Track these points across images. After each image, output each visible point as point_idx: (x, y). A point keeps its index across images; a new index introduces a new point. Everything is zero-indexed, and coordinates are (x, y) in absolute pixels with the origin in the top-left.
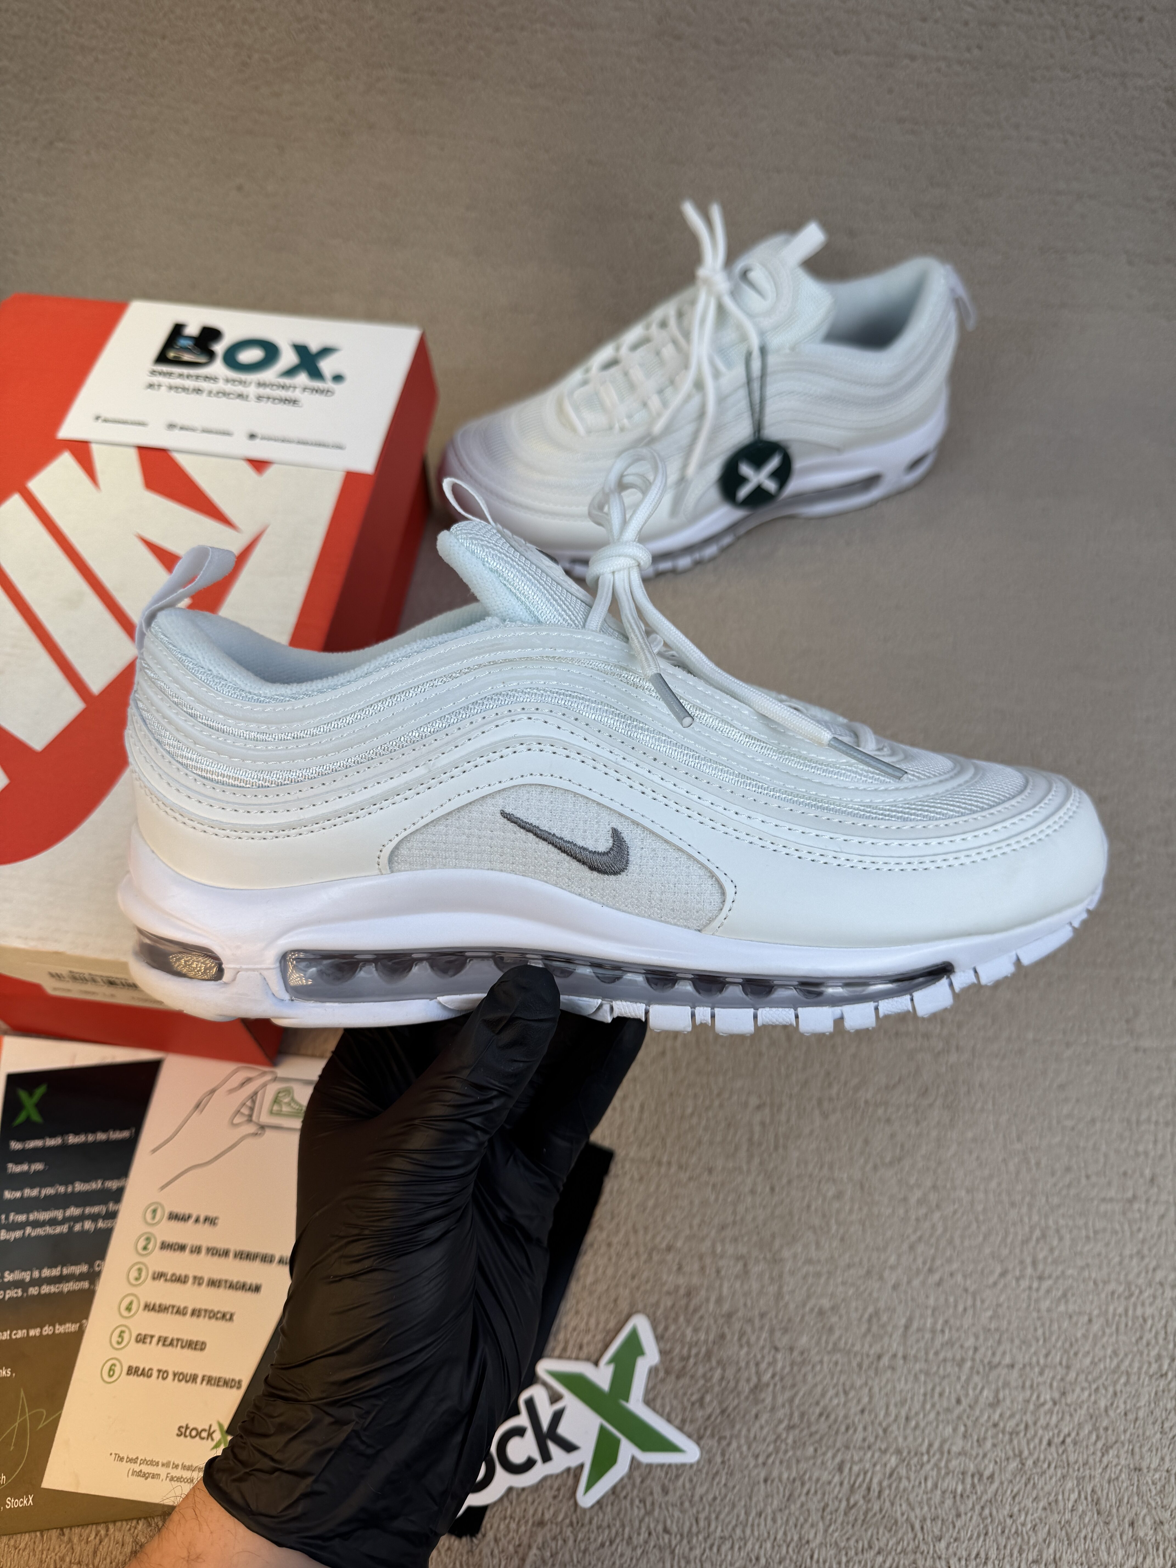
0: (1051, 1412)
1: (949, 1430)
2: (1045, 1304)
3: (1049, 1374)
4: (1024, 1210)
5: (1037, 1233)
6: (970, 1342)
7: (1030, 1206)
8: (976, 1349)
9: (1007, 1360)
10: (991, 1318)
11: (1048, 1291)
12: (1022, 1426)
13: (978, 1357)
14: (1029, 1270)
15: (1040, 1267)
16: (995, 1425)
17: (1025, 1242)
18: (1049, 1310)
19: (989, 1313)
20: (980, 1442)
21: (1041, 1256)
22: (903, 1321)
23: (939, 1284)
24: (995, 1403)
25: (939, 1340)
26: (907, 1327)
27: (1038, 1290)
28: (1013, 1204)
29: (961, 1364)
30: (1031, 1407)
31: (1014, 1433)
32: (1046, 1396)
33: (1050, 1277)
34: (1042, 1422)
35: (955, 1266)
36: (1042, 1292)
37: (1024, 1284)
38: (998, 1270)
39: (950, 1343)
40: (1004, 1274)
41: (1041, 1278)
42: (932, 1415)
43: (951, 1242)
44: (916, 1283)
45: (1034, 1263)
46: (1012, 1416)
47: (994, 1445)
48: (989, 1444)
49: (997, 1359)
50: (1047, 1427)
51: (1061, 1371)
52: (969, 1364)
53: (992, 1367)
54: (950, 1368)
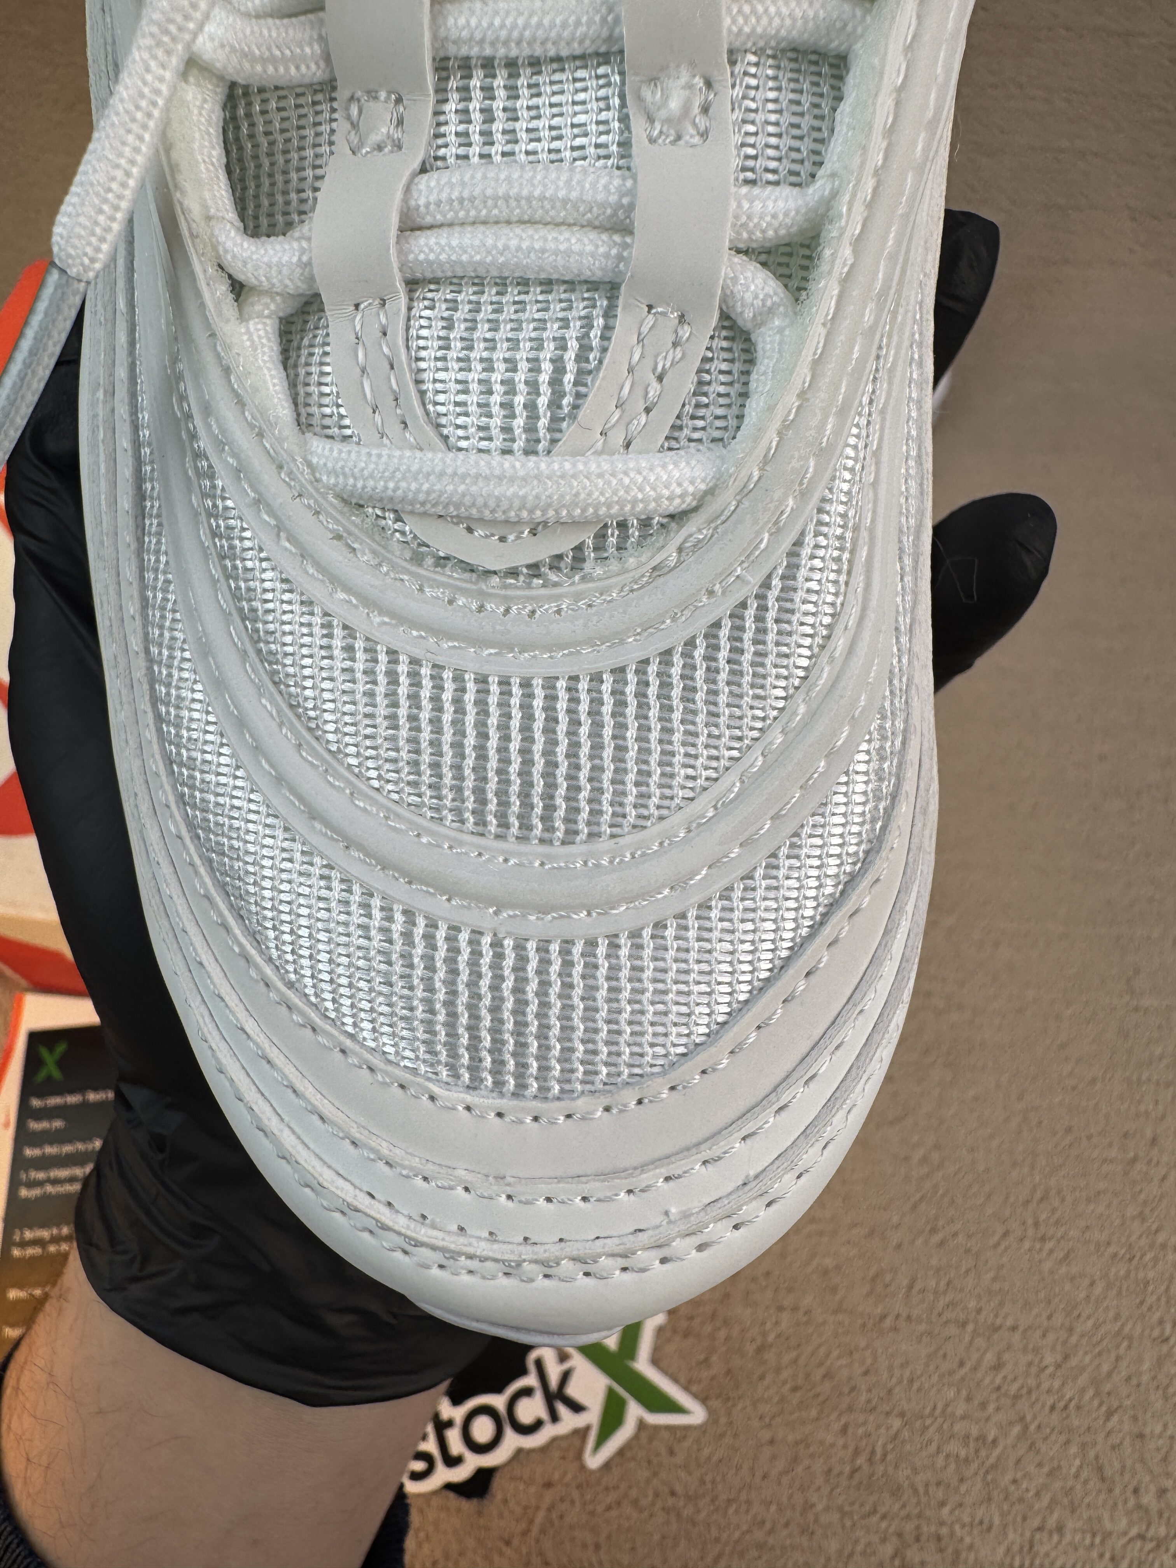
0: (1052, 1376)
1: (951, 1394)
2: (1047, 1266)
3: (1051, 1337)
4: (1026, 1170)
5: (1039, 1194)
6: (972, 1304)
7: (1032, 1167)
8: (979, 1311)
9: (1009, 1322)
10: (994, 1279)
11: (1051, 1251)
12: (1024, 1391)
13: (982, 1318)
14: (1031, 1232)
15: (1042, 1229)
16: (999, 1388)
17: (1027, 1202)
18: (1052, 1272)
19: (992, 1274)
20: (983, 1405)
21: (1043, 1217)
22: (905, 1282)
23: (941, 1244)
24: (998, 1367)
25: (942, 1303)
26: (910, 1287)
27: (1041, 1250)
28: (1015, 1164)
29: (964, 1324)
30: (1034, 1370)
31: (1017, 1397)
32: (1049, 1359)
33: (1051, 1238)
34: (1045, 1386)
35: (957, 1226)
36: (1044, 1253)
37: (1027, 1245)
38: (1000, 1230)
39: (951, 1305)
40: (1006, 1234)
41: (1043, 1239)
42: (935, 1379)
43: (952, 1202)
44: (919, 1242)
45: (1036, 1224)
46: (1015, 1379)
47: (998, 1409)
48: (991, 1408)
49: (998, 1321)
50: (1049, 1391)
51: (1063, 1334)
52: (970, 1327)
53: (996, 1329)
54: (953, 1330)
